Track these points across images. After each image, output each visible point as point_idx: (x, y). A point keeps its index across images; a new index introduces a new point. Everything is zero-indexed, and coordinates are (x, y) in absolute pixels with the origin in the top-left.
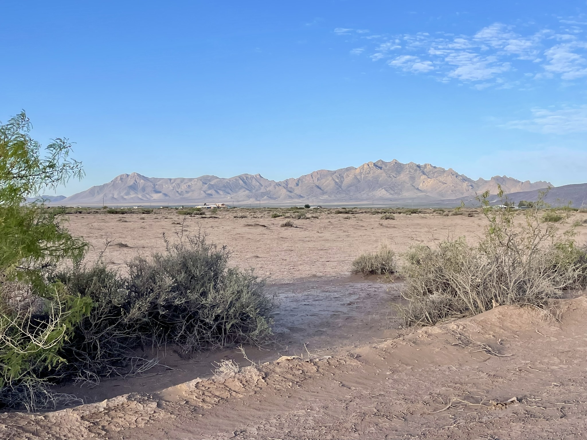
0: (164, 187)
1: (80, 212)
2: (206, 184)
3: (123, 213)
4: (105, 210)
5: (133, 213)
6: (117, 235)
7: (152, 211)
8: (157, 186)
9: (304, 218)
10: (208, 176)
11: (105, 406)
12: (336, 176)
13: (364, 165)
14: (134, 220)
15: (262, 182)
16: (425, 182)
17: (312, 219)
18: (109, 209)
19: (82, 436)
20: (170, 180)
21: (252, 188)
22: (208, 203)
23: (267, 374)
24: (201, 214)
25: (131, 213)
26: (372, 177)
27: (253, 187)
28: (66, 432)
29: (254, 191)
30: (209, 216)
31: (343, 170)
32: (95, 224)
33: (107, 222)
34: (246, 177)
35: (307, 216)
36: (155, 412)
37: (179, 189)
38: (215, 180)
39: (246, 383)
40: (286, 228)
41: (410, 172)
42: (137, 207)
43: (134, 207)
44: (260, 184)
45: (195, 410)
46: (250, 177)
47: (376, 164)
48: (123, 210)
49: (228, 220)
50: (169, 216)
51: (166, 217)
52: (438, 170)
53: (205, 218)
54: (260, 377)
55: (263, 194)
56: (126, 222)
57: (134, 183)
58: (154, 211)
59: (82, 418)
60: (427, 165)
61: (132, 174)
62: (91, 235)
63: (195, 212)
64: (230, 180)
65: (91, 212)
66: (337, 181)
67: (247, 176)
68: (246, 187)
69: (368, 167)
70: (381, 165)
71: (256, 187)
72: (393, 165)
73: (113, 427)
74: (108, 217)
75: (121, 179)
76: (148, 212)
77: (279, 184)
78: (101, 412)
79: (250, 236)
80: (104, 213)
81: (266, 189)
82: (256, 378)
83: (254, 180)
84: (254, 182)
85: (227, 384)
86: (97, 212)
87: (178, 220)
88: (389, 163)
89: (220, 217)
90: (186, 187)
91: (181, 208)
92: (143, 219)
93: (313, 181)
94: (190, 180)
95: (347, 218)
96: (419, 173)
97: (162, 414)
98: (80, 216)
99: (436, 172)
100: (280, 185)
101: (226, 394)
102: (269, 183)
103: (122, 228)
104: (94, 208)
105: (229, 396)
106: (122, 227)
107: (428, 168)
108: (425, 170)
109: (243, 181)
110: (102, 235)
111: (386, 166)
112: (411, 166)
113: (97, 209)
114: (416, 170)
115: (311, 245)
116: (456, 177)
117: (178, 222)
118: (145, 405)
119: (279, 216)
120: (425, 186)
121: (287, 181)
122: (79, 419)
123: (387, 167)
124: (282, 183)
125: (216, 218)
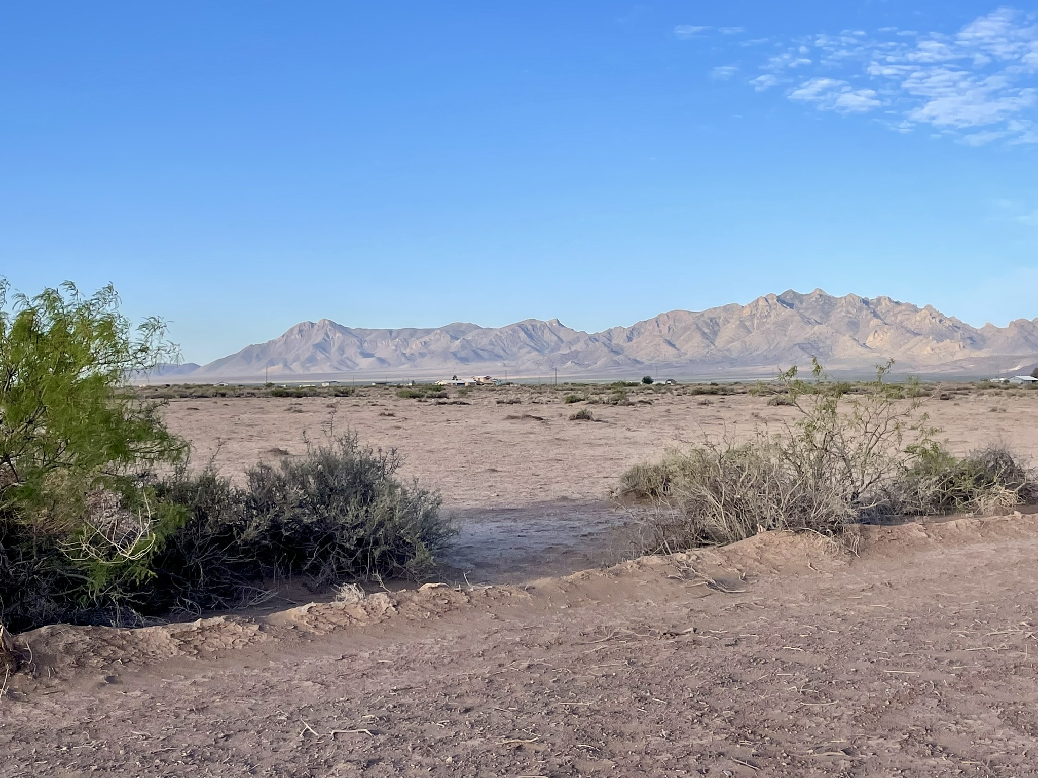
0: (380, 345)
1: (223, 395)
2: (457, 339)
3: (299, 396)
4: (269, 390)
5: (318, 396)
6: (278, 435)
7: (353, 391)
8: (366, 345)
9: (624, 404)
10: (460, 325)
11: (199, 625)
12: (705, 322)
13: (758, 300)
14: (315, 408)
15: (561, 335)
16: (879, 332)
17: (639, 405)
18: (274, 389)
19: (172, 654)
20: (391, 332)
21: (543, 345)
22: (459, 375)
23: (399, 603)
24: (440, 397)
25: (315, 395)
26: (774, 323)
27: (545, 344)
28: (154, 649)
29: (546, 351)
30: (451, 400)
31: (718, 311)
32: (245, 418)
33: (269, 412)
34: (533, 326)
35: (631, 401)
36: (255, 635)
37: (406, 349)
38: (475, 332)
39: (371, 611)
40: (577, 421)
41: (848, 312)
42: (328, 384)
43: (323, 385)
44: (558, 338)
45: (304, 635)
46: (539, 325)
47: (782, 298)
48: (300, 391)
49: (485, 407)
50: (381, 401)
51: (375, 403)
52: (903, 308)
53: (445, 403)
54: (391, 605)
55: (564, 358)
56: (300, 411)
57: (324, 339)
58: (357, 391)
59: (172, 635)
60: (882, 300)
61: (319, 322)
62: (234, 435)
63: (430, 392)
64: (501, 331)
65: (243, 394)
66: (706, 331)
67: (533, 324)
68: (532, 345)
69: (767, 304)
70: (791, 299)
71: (552, 344)
72: (814, 299)
73: (207, 648)
74: (272, 402)
75: (300, 331)
76: (345, 393)
77: (594, 339)
78: (193, 631)
79: (505, 438)
80: (266, 395)
81: (570, 349)
82: (384, 606)
83: (547, 331)
84: (548, 336)
85: (347, 611)
86: (253, 394)
87: (393, 408)
88: (807, 295)
89: (472, 402)
90: (420, 346)
91: (410, 384)
92: (332, 407)
93: (660, 332)
94: (428, 332)
95: (705, 404)
96: (867, 315)
97: (264, 637)
98: (221, 401)
99: (900, 312)
100: (597, 341)
101: (345, 621)
102: (576, 336)
103: (290, 423)
104: (249, 386)
105: (348, 624)
106: (292, 420)
107: (884, 304)
108: (879, 308)
109: (525, 333)
110: (252, 436)
111: (801, 302)
112: (850, 302)
113: (254, 389)
114: (860, 309)
115: (599, 451)
116: (940, 321)
117: (391, 412)
118: (245, 627)
119: (579, 400)
120: (879, 339)
121: (609, 332)
122: (169, 637)
123: (804, 304)
124: (601, 337)
125: (464, 404)
